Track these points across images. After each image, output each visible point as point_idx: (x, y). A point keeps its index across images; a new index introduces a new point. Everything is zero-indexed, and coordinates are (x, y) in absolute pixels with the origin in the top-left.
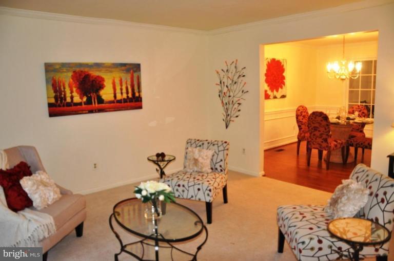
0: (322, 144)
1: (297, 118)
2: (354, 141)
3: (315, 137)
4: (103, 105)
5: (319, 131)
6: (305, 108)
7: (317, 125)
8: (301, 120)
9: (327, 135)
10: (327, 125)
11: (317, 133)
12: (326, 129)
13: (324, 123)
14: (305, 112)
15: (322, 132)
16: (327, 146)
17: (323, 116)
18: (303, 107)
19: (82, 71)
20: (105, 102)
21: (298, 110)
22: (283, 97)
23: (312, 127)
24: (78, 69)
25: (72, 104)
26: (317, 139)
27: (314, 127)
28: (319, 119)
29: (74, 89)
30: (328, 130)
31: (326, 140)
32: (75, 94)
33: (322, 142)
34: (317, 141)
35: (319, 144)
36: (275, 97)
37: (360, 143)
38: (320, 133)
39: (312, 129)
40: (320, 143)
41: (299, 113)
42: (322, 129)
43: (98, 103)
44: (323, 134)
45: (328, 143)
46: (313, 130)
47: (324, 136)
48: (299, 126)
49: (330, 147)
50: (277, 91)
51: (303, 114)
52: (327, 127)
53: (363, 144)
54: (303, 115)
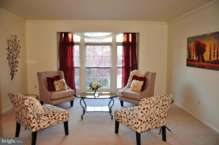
4: (204, 63)
19: (198, 41)
20: (205, 62)
24: (196, 40)
25: (193, 60)
29: (194, 52)
32: (194, 55)
43: (202, 62)
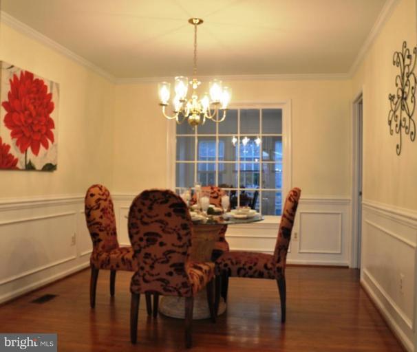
0: (169, 278)
1: (88, 215)
2: (232, 263)
3: (149, 261)
5: (162, 244)
6: (106, 190)
7: (155, 228)
8: (98, 220)
9: (184, 253)
10: (185, 227)
11: (156, 251)
12: (180, 238)
13: (175, 221)
14: (105, 200)
15: (169, 247)
16: (185, 285)
17: (172, 201)
18: (101, 189)
21: (90, 195)
22: (50, 168)
23: (141, 235)
26: (157, 265)
27: (146, 234)
28: (161, 210)
30: (185, 239)
31: (180, 268)
33: (170, 274)
34: (155, 272)
35: (162, 280)
36: (30, 167)
37: (246, 267)
38: (164, 249)
39: (141, 239)
40: (163, 276)
41: (93, 204)
42: (170, 240)
44: (174, 252)
45: (185, 276)
46: (143, 244)
47: (176, 258)
48: (94, 235)
49: (193, 285)
50: (36, 151)
51: (103, 204)
52: (182, 232)
53: (254, 268)
54: (102, 207)
